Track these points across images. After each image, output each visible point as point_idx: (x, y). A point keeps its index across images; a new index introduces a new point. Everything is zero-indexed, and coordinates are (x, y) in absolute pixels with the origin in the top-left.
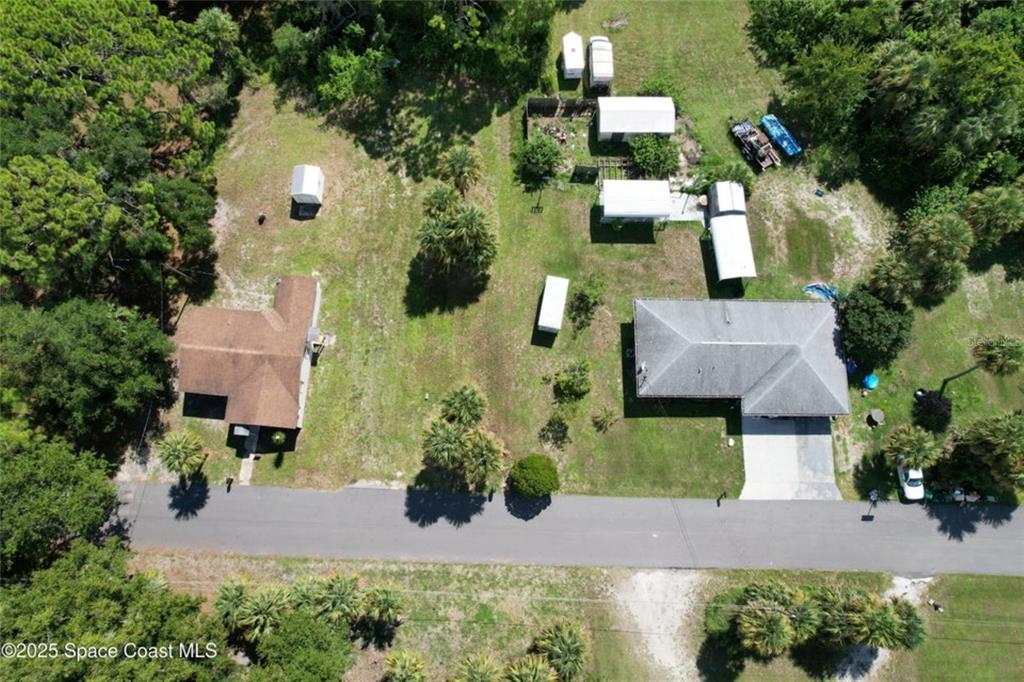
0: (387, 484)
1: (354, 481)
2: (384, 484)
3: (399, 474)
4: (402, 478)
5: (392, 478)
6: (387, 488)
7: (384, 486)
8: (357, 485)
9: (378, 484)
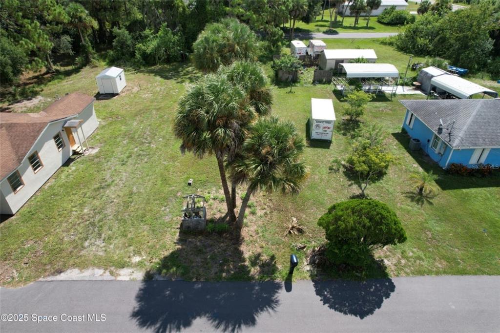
0: (112, 273)
1: (60, 272)
2: (108, 273)
3: (136, 259)
4: (140, 265)
5: (122, 266)
6: (113, 278)
7: (107, 276)
8: (62, 277)
9: (98, 273)
